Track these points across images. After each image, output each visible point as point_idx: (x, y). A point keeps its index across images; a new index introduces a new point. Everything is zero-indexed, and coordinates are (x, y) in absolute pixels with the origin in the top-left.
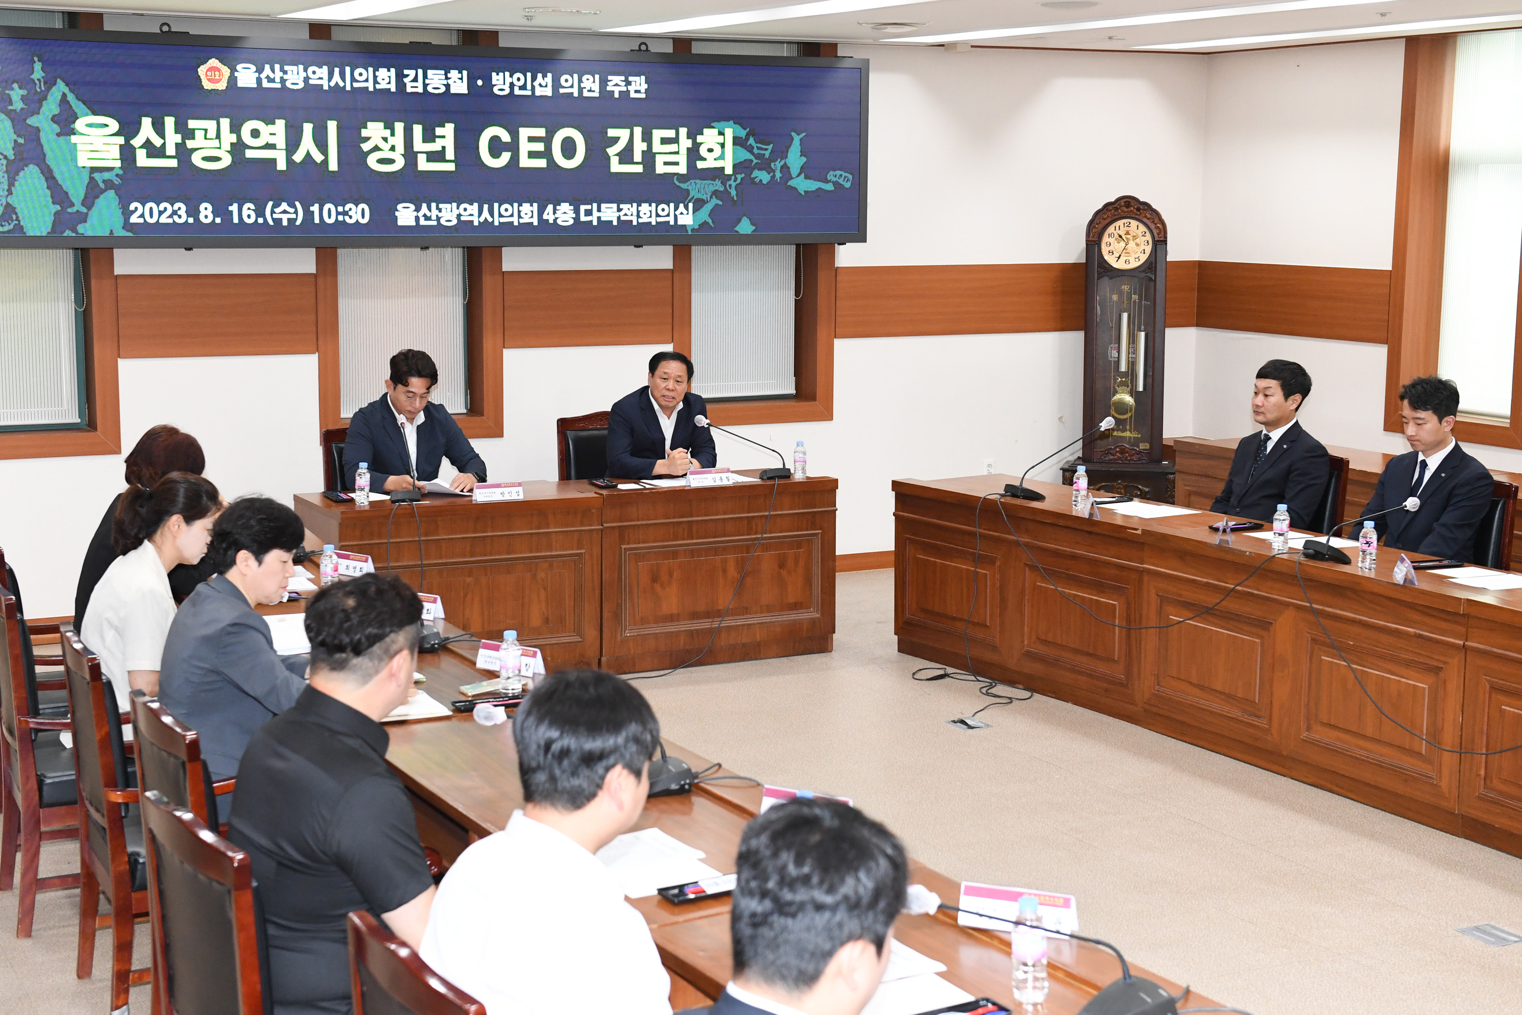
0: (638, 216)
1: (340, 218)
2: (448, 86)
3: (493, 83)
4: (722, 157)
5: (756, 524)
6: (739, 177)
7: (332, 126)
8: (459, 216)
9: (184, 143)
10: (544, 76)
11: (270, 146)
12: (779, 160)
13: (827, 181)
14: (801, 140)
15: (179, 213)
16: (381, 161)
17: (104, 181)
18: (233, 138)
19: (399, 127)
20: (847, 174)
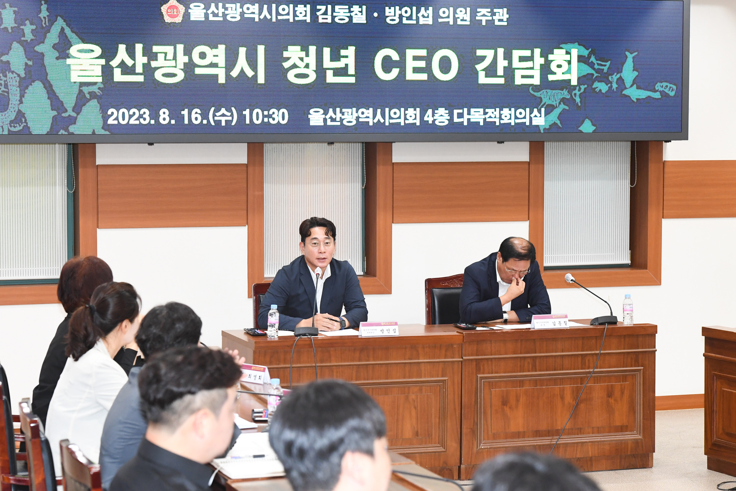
0: (500, 118)
1: (266, 120)
2: (351, 18)
3: (387, 14)
4: (569, 71)
5: (589, 360)
6: (583, 87)
7: (261, 49)
8: (358, 118)
9: (149, 63)
10: (426, 9)
11: (213, 65)
12: (615, 74)
13: (655, 91)
14: (634, 58)
15: (144, 116)
16: (298, 76)
17: (89, 93)
18: (186, 59)
19: (312, 49)
20: (671, 85)
